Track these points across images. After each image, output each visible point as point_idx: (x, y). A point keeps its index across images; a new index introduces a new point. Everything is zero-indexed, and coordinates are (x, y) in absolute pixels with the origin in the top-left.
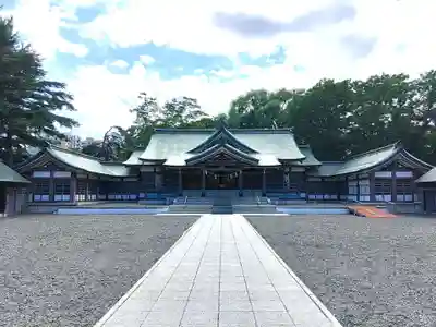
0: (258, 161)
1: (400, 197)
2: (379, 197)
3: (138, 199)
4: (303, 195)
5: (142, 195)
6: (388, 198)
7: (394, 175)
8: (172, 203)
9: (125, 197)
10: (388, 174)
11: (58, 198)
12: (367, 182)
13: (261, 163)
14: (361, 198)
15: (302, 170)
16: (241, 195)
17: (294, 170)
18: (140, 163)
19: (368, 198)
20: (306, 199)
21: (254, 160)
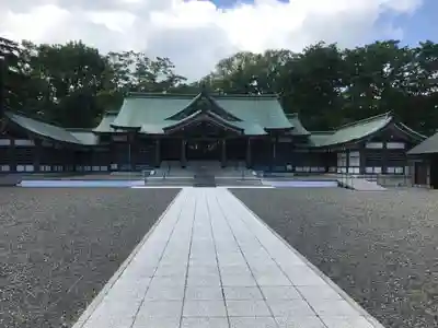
0: (243, 130)
1: (390, 170)
2: (369, 170)
3: (110, 170)
4: (289, 167)
5: (115, 166)
6: (378, 170)
7: (385, 146)
8: (149, 175)
9: (96, 168)
10: (380, 145)
11: (20, 168)
12: (357, 154)
13: (246, 133)
14: (351, 170)
15: (289, 141)
16: (223, 167)
17: (281, 140)
18: (112, 130)
19: (357, 170)
20: (293, 171)
21: (238, 129)
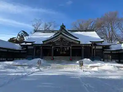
13: (81, 43)
21: (78, 41)
